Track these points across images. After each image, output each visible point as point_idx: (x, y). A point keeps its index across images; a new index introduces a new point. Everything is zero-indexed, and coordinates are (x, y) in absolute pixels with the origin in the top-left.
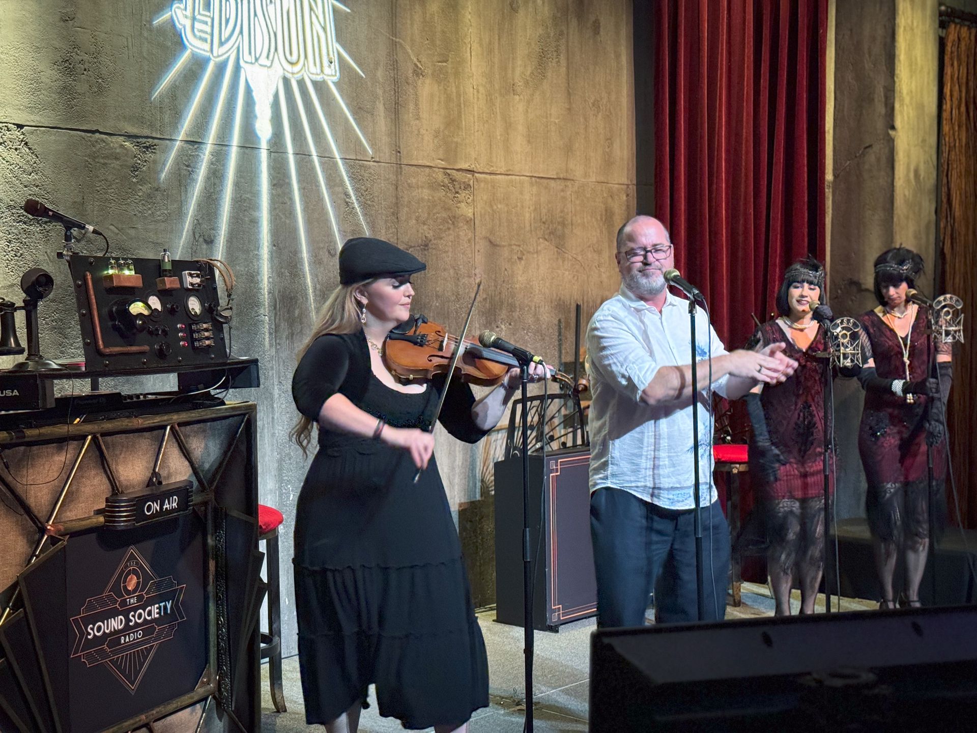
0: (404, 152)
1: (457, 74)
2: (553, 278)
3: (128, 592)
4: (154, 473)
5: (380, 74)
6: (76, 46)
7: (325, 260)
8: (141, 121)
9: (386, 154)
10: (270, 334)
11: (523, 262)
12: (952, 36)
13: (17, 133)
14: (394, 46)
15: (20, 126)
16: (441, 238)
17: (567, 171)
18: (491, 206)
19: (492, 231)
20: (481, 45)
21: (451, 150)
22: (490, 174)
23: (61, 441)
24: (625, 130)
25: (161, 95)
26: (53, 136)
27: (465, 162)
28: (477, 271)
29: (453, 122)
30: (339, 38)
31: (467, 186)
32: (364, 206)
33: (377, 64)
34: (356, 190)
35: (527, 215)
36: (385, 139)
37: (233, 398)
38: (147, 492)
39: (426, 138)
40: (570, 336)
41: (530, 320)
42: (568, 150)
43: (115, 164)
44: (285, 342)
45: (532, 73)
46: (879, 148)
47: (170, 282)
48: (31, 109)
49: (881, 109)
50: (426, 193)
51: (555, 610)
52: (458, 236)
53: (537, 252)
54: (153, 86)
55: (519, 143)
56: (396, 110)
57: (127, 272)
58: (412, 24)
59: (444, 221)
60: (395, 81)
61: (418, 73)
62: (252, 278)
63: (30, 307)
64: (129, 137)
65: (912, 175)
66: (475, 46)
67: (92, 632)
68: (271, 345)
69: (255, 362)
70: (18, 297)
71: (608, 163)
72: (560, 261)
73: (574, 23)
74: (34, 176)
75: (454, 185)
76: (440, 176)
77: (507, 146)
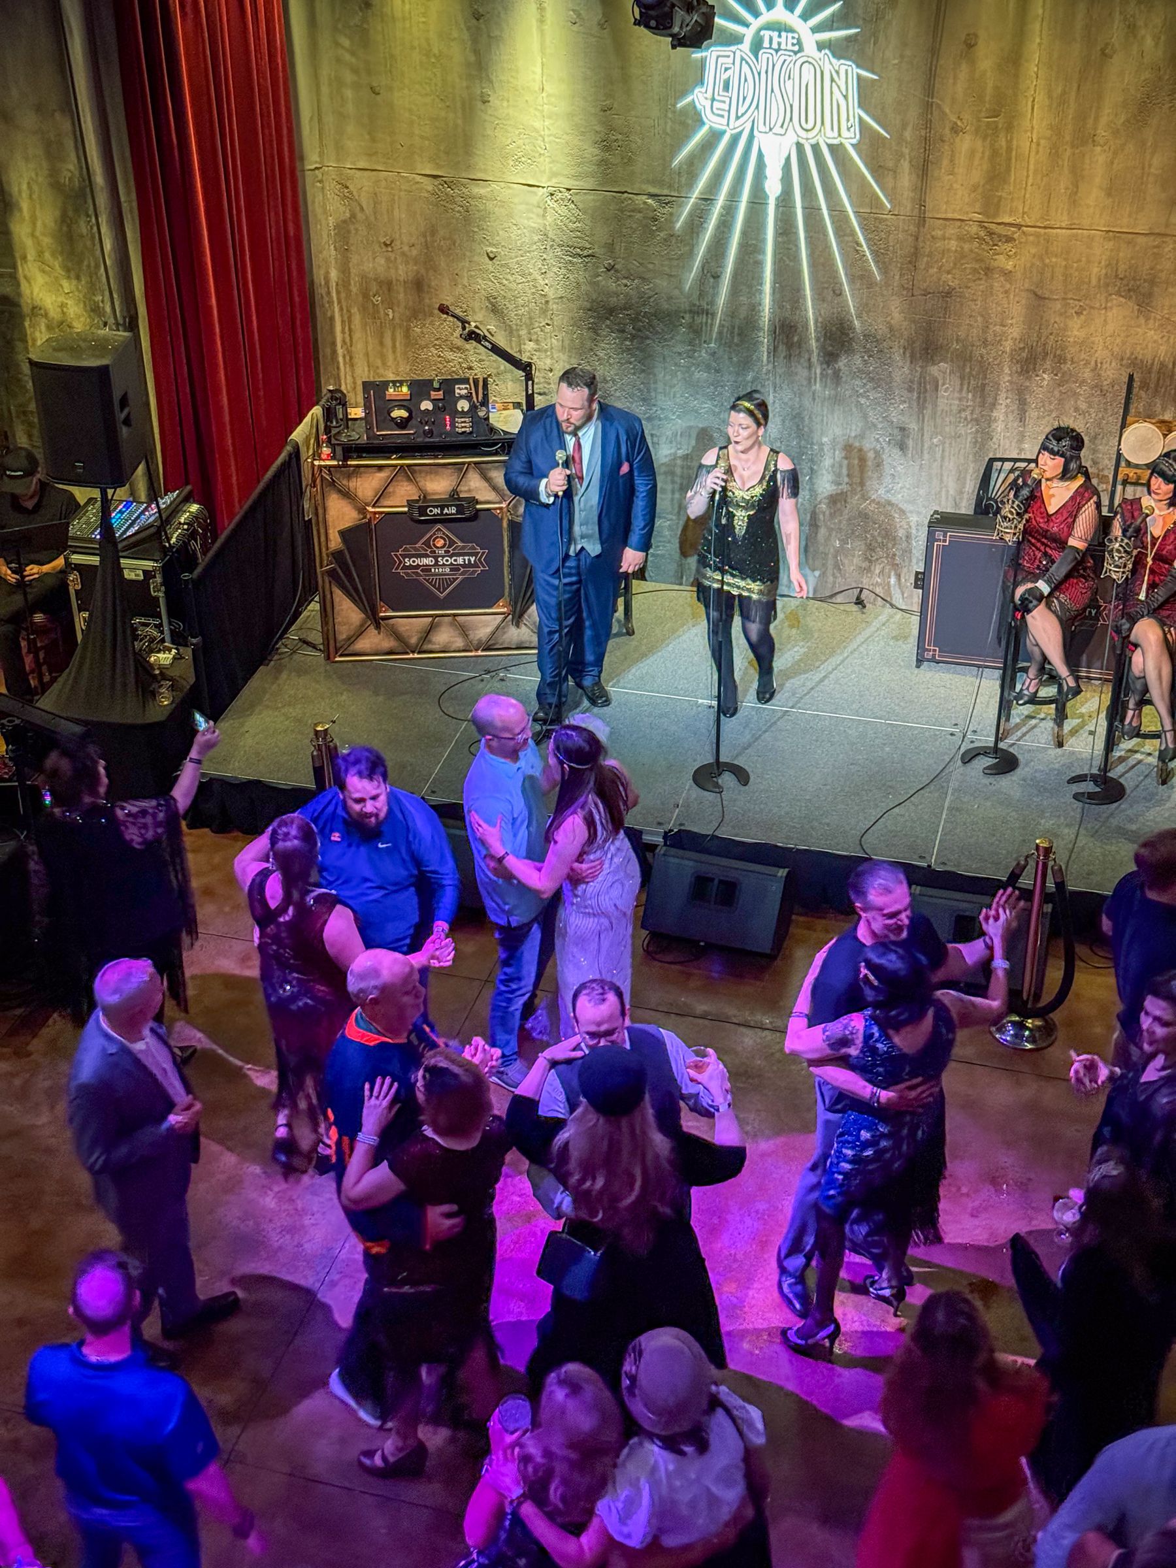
0: (929, 205)
1: (1009, 128)
2: (1127, 336)
3: (437, 547)
4: (455, 489)
5: (908, 134)
6: (612, 129)
7: (830, 299)
8: (662, 183)
9: (907, 207)
10: (769, 353)
11: (1082, 317)
13: (567, 195)
14: (928, 107)
15: (569, 190)
16: (968, 287)
17: (1167, 225)
18: (1041, 259)
19: (1039, 285)
20: (1050, 97)
21: (990, 203)
22: (1045, 228)
25: (680, 163)
26: (591, 196)
27: (1010, 216)
28: (1014, 321)
30: (864, 103)
32: (877, 255)
33: (904, 126)
34: (867, 240)
35: (1095, 270)
36: (908, 194)
39: (960, 193)
41: (1087, 374)
43: (639, 216)
44: (781, 361)
45: (1128, 121)
48: (576, 177)
50: (953, 245)
52: (992, 287)
53: (1106, 308)
54: (673, 157)
55: (1093, 195)
56: (924, 170)
58: (954, 84)
59: (975, 271)
60: (927, 141)
61: (955, 130)
62: (755, 308)
64: (652, 195)
66: (1041, 97)
67: (408, 562)
68: (769, 362)
72: (1142, 320)
74: (577, 224)
75: (993, 237)
76: (974, 229)
77: (1074, 199)
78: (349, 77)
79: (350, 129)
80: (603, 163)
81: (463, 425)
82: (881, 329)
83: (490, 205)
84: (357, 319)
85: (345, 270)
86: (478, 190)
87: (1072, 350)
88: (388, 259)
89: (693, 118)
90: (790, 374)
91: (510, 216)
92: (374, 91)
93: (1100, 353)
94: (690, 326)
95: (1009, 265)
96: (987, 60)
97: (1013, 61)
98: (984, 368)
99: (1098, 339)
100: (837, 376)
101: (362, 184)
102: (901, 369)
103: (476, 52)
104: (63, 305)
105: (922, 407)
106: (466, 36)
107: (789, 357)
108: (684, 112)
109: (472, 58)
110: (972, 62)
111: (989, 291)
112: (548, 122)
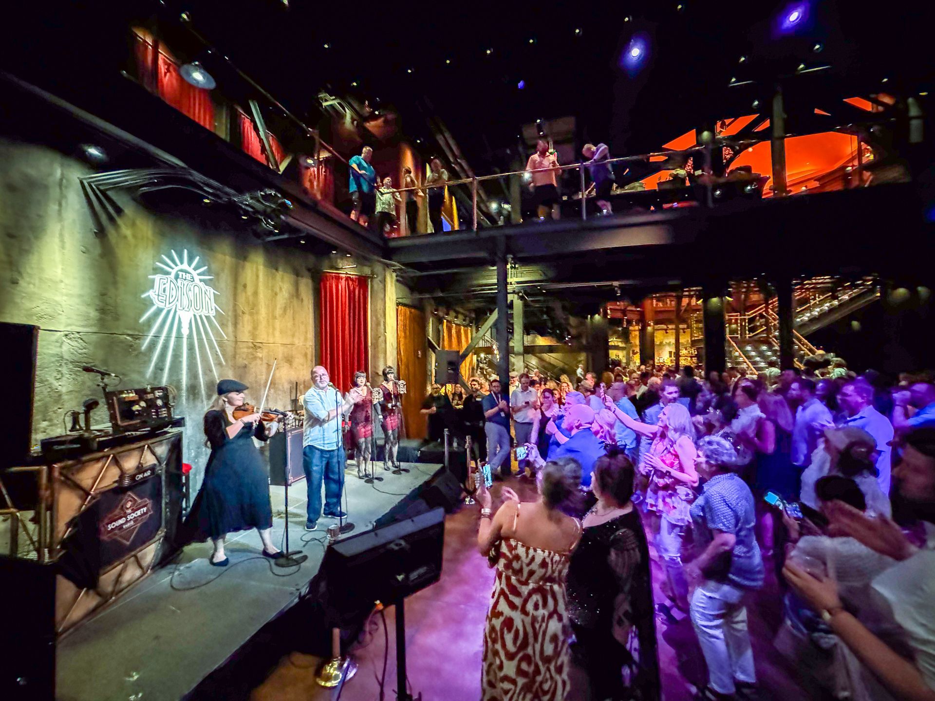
0: (238, 337)
1: (257, 313)
2: (288, 374)
3: (127, 509)
4: (140, 463)
5: (230, 313)
6: (106, 304)
7: (208, 373)
8: (135, 329)
9: (232, 338)
10: (186, 399)
11: (279, 370)
12: (399, 309)
13: (77, 335)
14: (235, 305)
15: (79, 333)
16: (251, 364)
17: (293, 342)
18: (268, 353)
19: (268, 361)
20: (266, 305)
21: (254, 335)
22: (268, 343)
23: (98, 460)
24: (311, 330)
26: (94, 337)
27: (259, 340)
28: (263, 373)
29: (255, 328)
30: (215, 302)
31: (260, 347)
32: (223, 355)
33: (229, 310)
34: (221, 351)
35: (280, 355)
36: (231, 334)
37: (175, 430)
38: (136, 472)
39: (246, 333)
40: (294, 391)
41: (281, 387)
42: (293, 336)
43: (122, 345)
44: (191, 402)
45: (282, 313)
46: (382, 338)
47: (150, 396)
48: (84, 326)
49: (382, 326)
50: (245, 350)
51: (291, 478)
53: (284, 367)
54: (140, 318)
55: (277, 333)
56: (235, 324)
57: (131, 395)
58: (242, 298)
59: (252, 358)
60: (235, 316)
61: (243, 313)
62: (179, 381)
63: (87, 413)
64: (128, 335)
65: (391, 344)
66: (263, 305)
67: (110, 527)
68: (186, 403)
69: (183, 419)
70: (82, 409)
71: (306, 339)
72: (290, 369)
73: (295, 298)
74: (84, 350)
75: (256, 347)
76: (251, 345)
77: (273, 334)
80: (101, 320)
89: (149, 303)
90: (195, 407)
93: (284, 381)
95: (260, 355)
96: (249, 292)
97: (256, 293)
107: (194, 399)
108: (145, 299)
109: (5, 258)
110: (246, 293)
111: (256, 364)
112: (65, 298)
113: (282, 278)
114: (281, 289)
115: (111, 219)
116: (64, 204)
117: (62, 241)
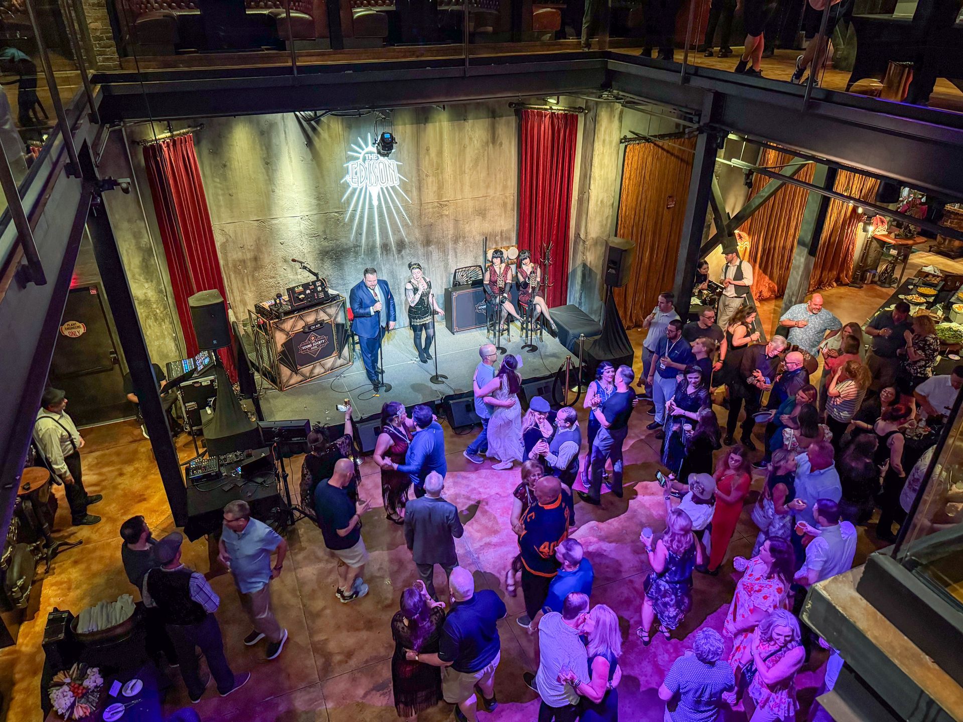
0: (423, 199)
1: (442, 173)
2: (481, 227)
3: (312, 340)
5: (413, 179)
6: (320, 193)
8: (339, 208)
9: (416, 202)
10: (380, 254)
11: (468, 224)
13: (307, 217)
14: (418, 170)
15: (307, 215)
16: (437, 222)
17: (487, 194)
18: (455, 209)
19: (456, 217)
20: (452, 162)
21: (440, 196)
22: (455, 200)
24: (513, 177)
26: (316, 216)
27: (445, 198)
28: (450, 229)
29: (441, 187)
31: (446, 205)
32: (409, 217)
33: (412, 177)
35: (470, 210)
36: (416, 197)
39: (431, 194)
41: (472, 240)
42: (488, 187)
43: (333, 220)
44: (385, 256)
45: (473, 166)
47: (312, 286)
48: (309, 211)
50: (431, 210)
53: (474, 220)
54: (341, 199)
55: (467, 188)
56: (420, 189)
58: (425, 162)
59: (438, 216)
60: (419, 181)
61: (427, 176)
62: (374, 242)
64: (336, 212)
65: (599, 203)
66: (449, 163)
67: (303, 348)
68: (381, 257)
71: (505, 187)
72: (484, 222)
73: (491, 145)
74: (312, 226)
75: (441, 206)
76: (436, 204)
77: (462, 190)
78: (220, 192)
79: (223, 209)
80: (319, 205)
81: (322, 295)
82: (414, 240)
83: (279, 226)
84: (233, 276)
85: (226, 260)
86: (274, 222)
87: (467, 234)
88: (243, 252)
89: (346, 186)
90: (388, 259)
91: (287, 228)
92: (230, 195)
93: (474, 233)
94: (354, 251)
95: (447, 213)
96: (433, 152)
97: (440, 153)
98: (444, 245)
99: (473, 229)
100: (402, 257)
101: (230, 229)
102: (421, 251)
103: (268, 175)
104: (145, 293)
105: (428, 260)
106: (264, 170)
107: (387, 254)
108: (343, 183)
109: (267, 178)
110: (429, 155)
111: (443, 222)
112: (297, 195)
113: (473, 126)
114: (471, 139)
115: (314, 129)
116: (287, 131)
117: (290, 158)
